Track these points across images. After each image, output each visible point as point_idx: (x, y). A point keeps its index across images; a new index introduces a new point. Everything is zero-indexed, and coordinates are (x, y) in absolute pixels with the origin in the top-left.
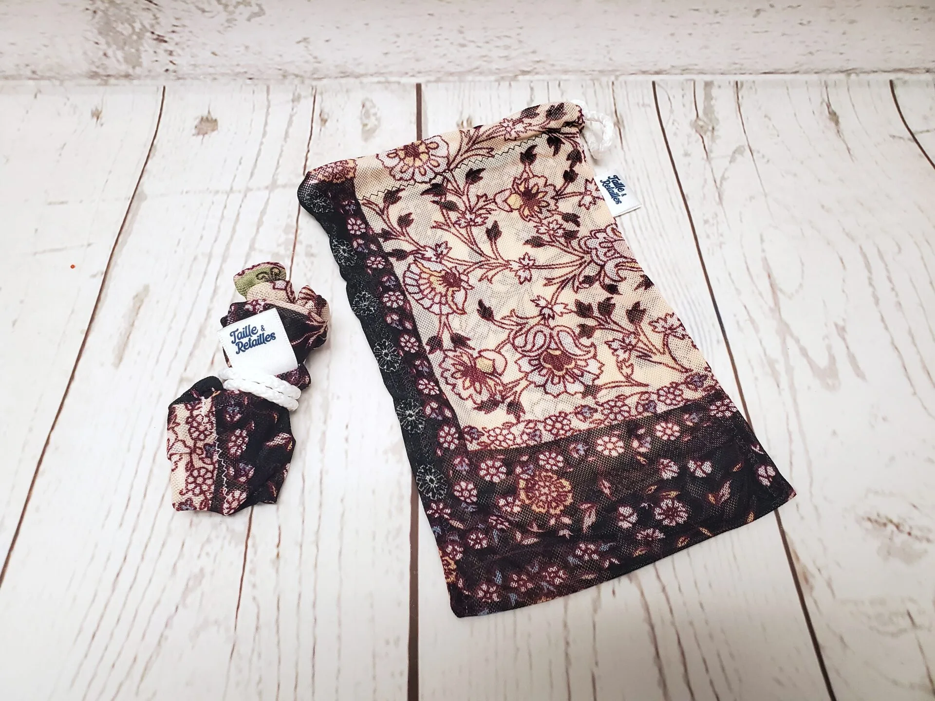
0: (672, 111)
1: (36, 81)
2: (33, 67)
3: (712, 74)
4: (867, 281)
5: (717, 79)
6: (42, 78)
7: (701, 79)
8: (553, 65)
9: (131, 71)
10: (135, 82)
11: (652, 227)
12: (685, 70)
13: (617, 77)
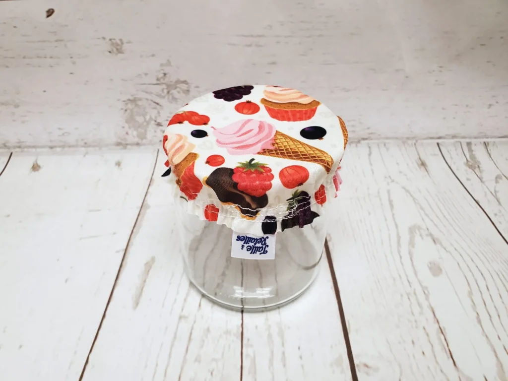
0: (451, 158)
1: (86, 148)
2: (85, 141)
3: (470, 138)
5: (473, 141)
6: (90, 146)
7: (464, 141)
8: (379, 135)
9: (140, 142)
10: (142, 147)
12: (454, 137)
13: (417, 141)
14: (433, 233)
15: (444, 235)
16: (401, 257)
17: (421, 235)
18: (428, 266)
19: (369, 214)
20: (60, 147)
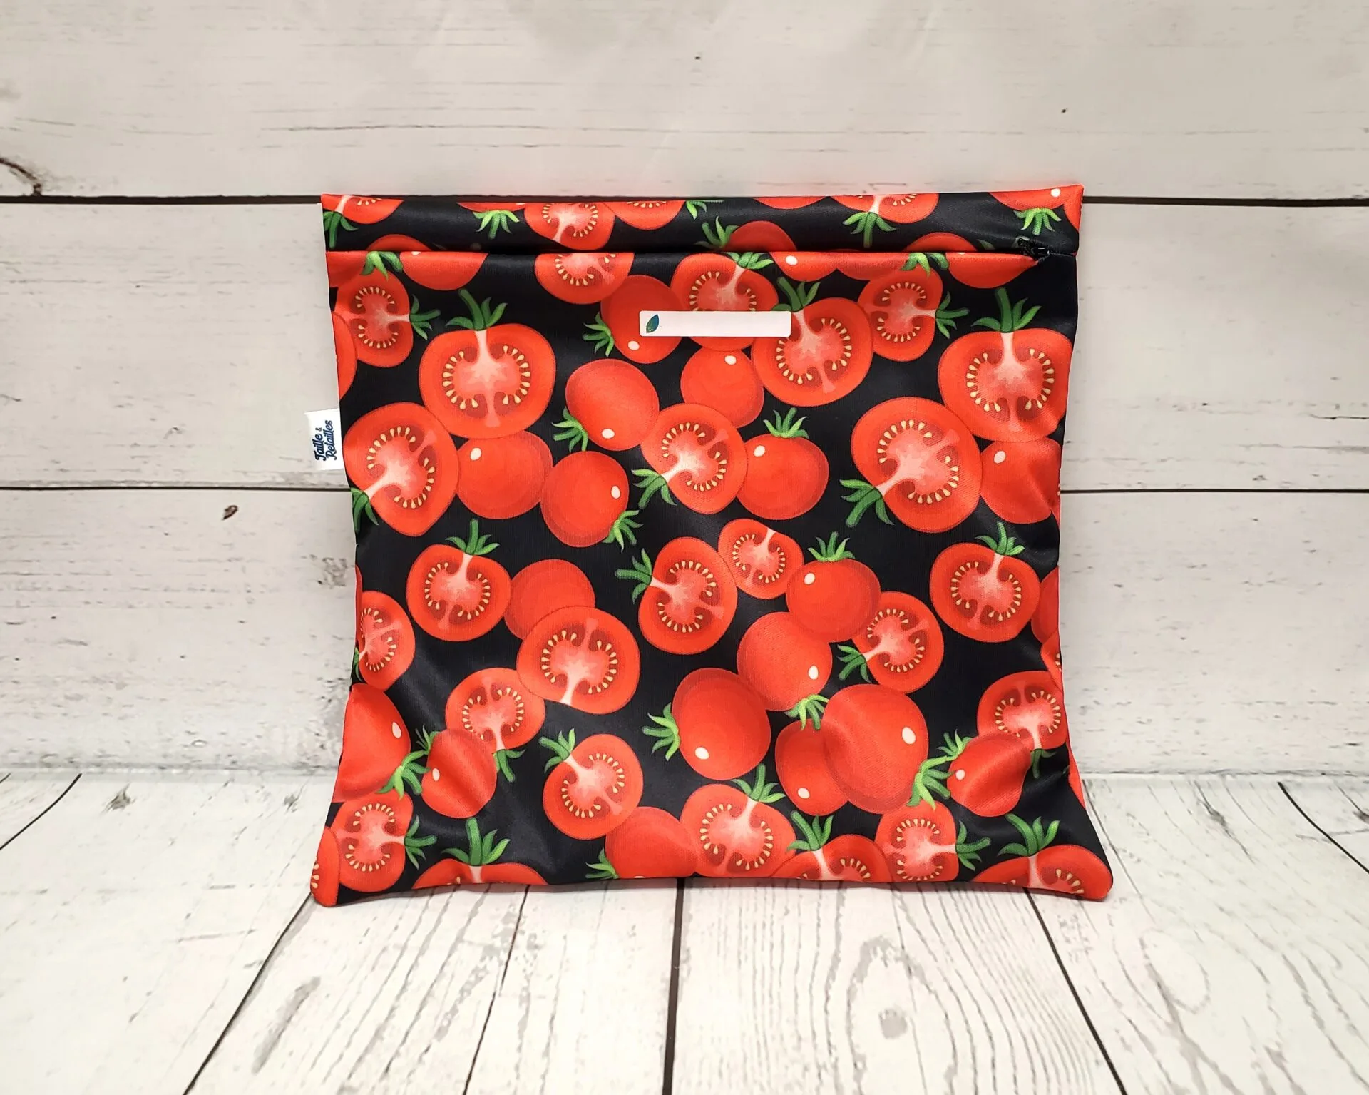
1: (232, 771)
2: (235, 758)
4: (1301, 1000)
6: (241, 768)
11: (990, 928)
14: (912, 955)
15: (936, 960)
16: (828, 999)
17: (884, 959)
18: (880, 1017)
19: (787, 912)
20: (180, 766)
